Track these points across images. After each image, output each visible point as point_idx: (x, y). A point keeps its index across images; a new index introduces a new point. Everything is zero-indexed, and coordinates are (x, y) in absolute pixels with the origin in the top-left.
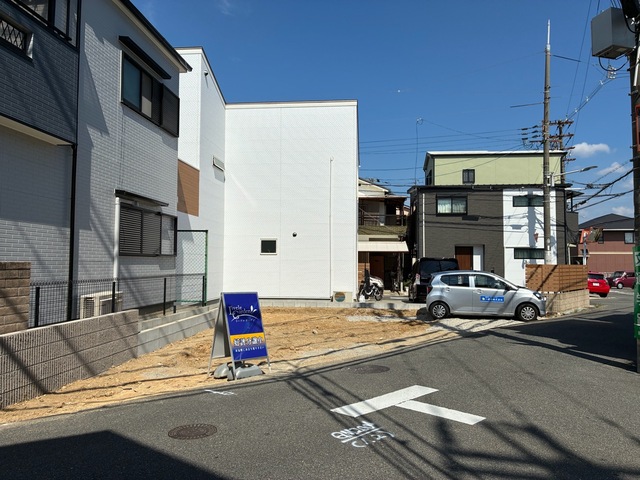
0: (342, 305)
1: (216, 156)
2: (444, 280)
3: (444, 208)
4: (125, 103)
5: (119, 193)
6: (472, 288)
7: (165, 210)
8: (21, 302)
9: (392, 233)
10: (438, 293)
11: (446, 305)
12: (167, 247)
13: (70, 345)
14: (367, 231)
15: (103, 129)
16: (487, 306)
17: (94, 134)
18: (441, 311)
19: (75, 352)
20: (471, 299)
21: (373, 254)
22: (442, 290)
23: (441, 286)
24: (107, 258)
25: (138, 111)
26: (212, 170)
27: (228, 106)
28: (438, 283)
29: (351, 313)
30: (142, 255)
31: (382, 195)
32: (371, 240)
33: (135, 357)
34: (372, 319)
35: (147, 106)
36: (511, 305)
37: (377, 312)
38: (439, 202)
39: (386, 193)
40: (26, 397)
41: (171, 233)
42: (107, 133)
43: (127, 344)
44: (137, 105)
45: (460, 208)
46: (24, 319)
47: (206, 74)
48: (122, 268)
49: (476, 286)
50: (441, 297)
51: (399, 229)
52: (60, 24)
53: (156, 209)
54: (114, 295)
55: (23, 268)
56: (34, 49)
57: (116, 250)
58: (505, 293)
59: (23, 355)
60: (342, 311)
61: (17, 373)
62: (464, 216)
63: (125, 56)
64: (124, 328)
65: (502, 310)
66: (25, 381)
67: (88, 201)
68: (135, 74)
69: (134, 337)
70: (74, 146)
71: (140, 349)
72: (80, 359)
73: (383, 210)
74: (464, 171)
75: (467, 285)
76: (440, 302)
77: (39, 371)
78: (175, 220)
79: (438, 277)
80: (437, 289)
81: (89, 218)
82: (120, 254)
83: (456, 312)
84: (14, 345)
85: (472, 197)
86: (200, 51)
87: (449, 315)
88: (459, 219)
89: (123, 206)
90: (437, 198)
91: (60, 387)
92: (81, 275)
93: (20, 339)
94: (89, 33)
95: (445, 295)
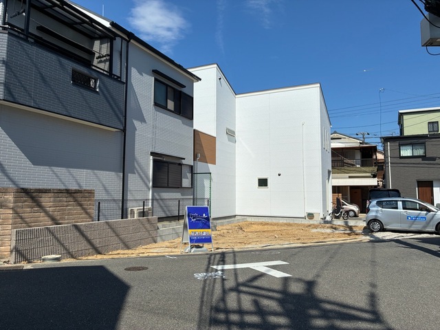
0: (311, 222)
1: (229, 128)
2: (379, 204)
3: (406, 152)
4: (156, 104)
5: (152, 154)
6: (400, 210)
7: (184, 162)
8: (90, 209)
9: (365, 172)
10: (374, 214)
11: (380, 222)
12: (186, 183)
13: (114, 231)
14: (346, 171)
15: (143, 120)
16: (413, 224)
17: (137, 123)
18: (377, 226)
19: (117, 235)
20: (400, 218)
21: (352, 188)
22: (377, 211)
23: (376, 209)
24: (146, 189)
25: (165, 108)
26: (226, 136)
27: (237, 96)
28: (374, 206)
29: (316, 227)
30: (168, 187)
31: (357, 145)
32: (350, 177)
33: (155, 242)
34: (329, 231)
35: (171, 105)
36: (431, 223)
37: (334, 226)
38: (401, 148)
39: (361, 143)
40: (89, 255)
41: (189, 175)
42: (145, 122)
43: (150, 235)
44: (164, 105)
45: (420, 152)
46: (91, 217)
47: (220, 79)
48: (155, 194)
49: (404, 209)
50: (376, 216)
51: (371, 169)
52: (116, 71)
53: (178, 162)
54: (144, 209)
55: (91, 193)
56: (99, 86)
57: (151, 184)
58: (426, 214)
59: (88, 234)
60: (309, 226)
61: (84, 243)
62: (424, 157)
63: (156, 80)
64: (148, 226)
65: (425, 227)
66: (89, 247)
67: (134, 158)
68: (164, 88)
69: (155, 232)
70: (124, 130)
71: (159, 239)
72: (120, 239)
73: (358, 156)
74: (429, 123)
75: (397, 208)
76: (375, 220)
77: (97, 242)
78: (192, 167)
79: (374, 202)
80: (373, 211)
81: (134, 167)
82: (153, 186)
83: (388, 227)
84: (83, 229)
85: (429, 143)
86: (216, 65)
87: (383, 230)
88: (420, 160)
89: (154, 161)
90: (400, 145)
91: (108, 252)
92: (129, 197)
93: (86, 226)
94: (134, 72)
95: (379, 215)
